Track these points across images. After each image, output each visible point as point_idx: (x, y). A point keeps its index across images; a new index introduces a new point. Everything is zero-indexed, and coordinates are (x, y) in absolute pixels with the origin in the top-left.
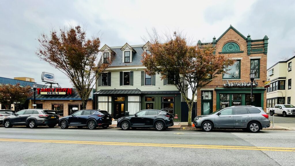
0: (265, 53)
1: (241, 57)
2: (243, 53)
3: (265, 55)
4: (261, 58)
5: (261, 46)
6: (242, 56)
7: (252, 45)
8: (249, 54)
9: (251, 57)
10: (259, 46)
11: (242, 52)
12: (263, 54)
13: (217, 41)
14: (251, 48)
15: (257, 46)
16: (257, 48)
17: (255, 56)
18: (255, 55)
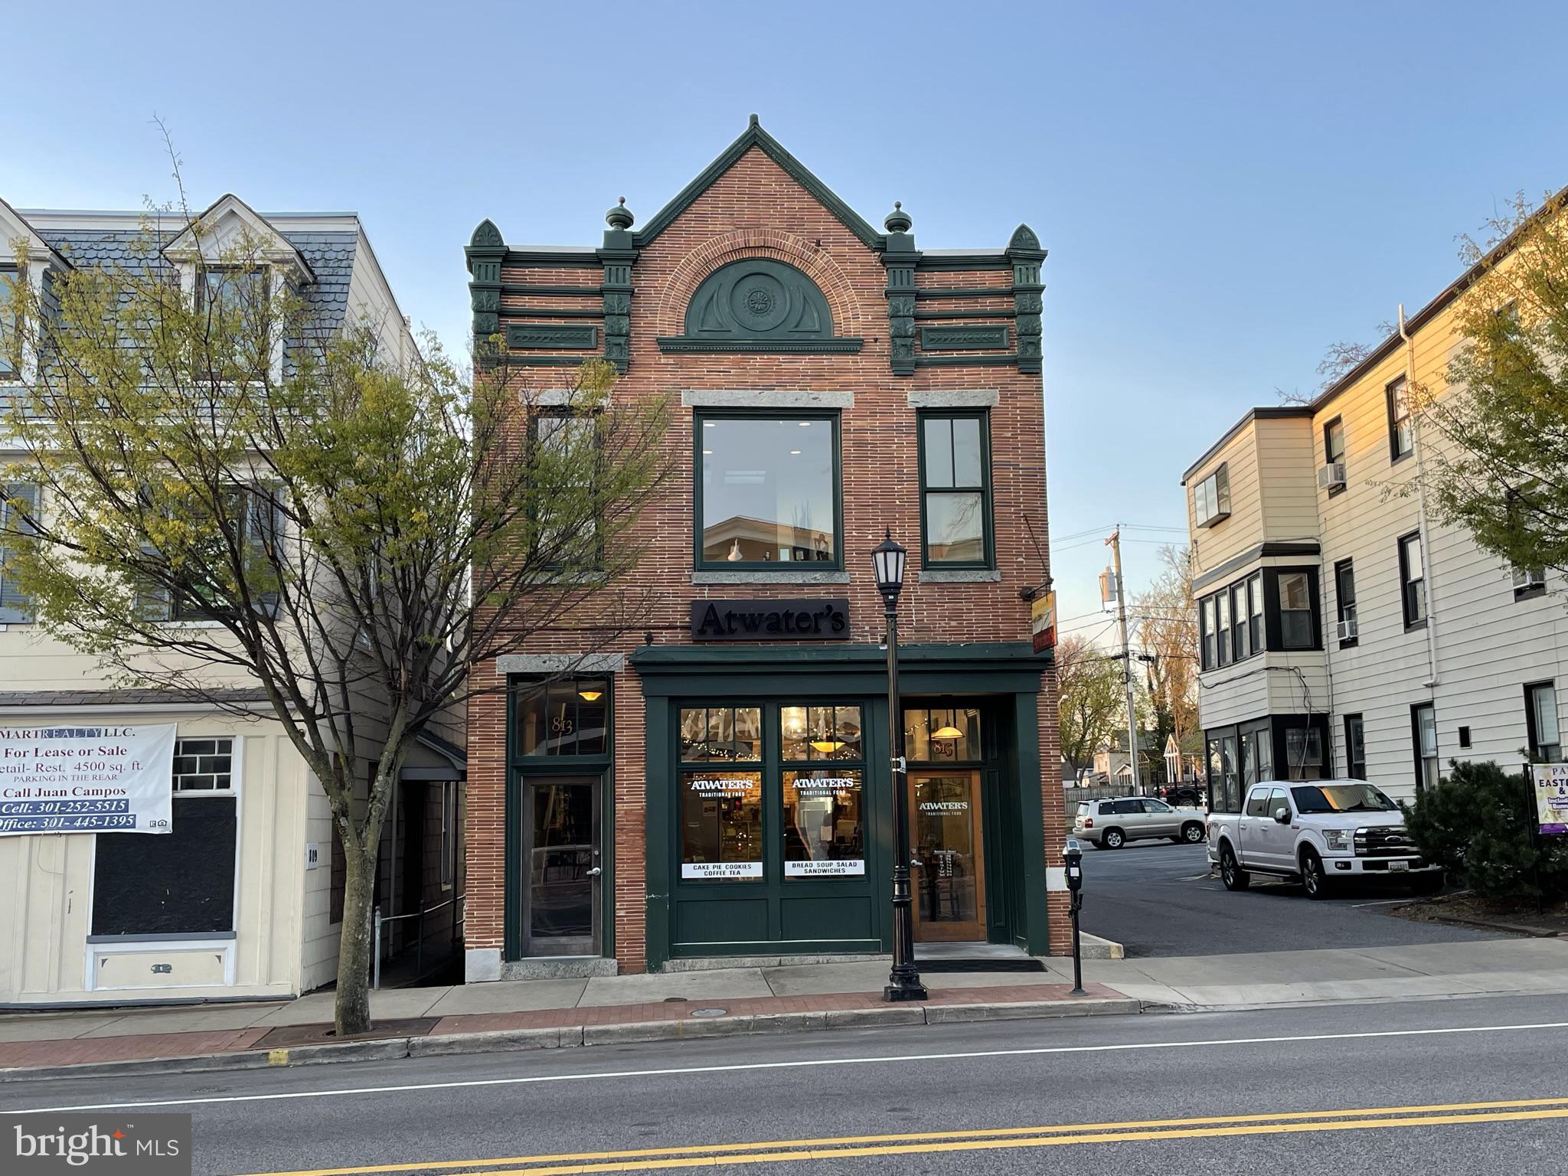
0: (1030, 365)
1: (845, 387)
2: (855, 352)
3: (1022, 383)
4: (996, 402)
5: (989, 304)
6: (852, 377)
7: (920, 296)
8: (904, 369)
9: (918, 388)
10: (978, 306)
11: (852, 346)
12: (1009, 371)
13: (641, 242)
14: (918, 318)
15: (963, 306)
16: (961, 323)
17: (949, 385)
18: (954, 373)
